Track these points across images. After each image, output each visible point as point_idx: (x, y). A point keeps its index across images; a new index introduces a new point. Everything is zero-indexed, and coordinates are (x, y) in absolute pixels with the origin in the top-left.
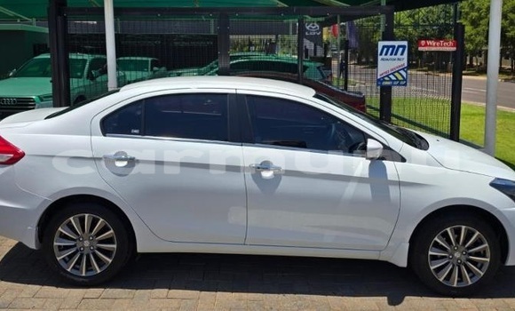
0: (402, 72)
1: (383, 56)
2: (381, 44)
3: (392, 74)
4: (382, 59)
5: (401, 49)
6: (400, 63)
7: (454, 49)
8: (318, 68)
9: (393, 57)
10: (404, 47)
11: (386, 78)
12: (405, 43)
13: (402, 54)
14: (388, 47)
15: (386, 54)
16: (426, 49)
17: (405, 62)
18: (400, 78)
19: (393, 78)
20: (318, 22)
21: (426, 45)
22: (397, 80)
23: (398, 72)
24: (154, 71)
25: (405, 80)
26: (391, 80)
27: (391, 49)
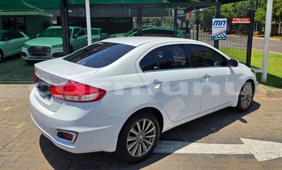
0: (224, 33)
1: (215, 26)
2: (214, 20)
3: (219, 34)
4: (215, 27)
5: (223, 23)
6: (223, 29)
7: (249, 22)
8: (184, 33)
9: (220, 26)
10: (225, 21)
11: (216, 36)
12: (226, 19)
13: (224, 25)
14: (217, 21)
15: (216, 25)
16: (236, 22)
17: (225, 29)
18: (223, 36)
19: (219, 36)
20: (184, 10)
21: (236, 20)
22: (221, 37)
23: (222, 33)
24: (102, 35)
25: (225, 37)
26: (218, 37)
27: (219, 23)
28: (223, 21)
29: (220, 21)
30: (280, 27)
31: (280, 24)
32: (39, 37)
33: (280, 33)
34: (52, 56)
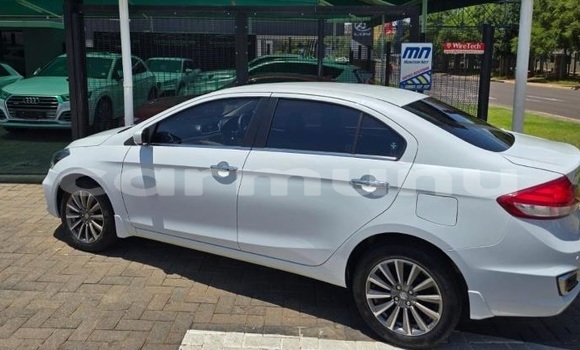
0: (426, 75)
1: (406, 59)
2: (404, 46)
3: (416, 77)
4: (406, 62)
5: (425, 52)
6: (424, 66)
7: (482, 52)
8: (355, 71)
9: (417, 59)
10: (428, 49)
11: (409, 82)
12: (430, 45)
13: (426, 57)
14: (412, 49)
15: (410, 57)
16: (452, 52)
17: (429, 65)
18: (424, 82)
19: (416, 81)
20: (367, 22)
21: (452, 48)
22: (421, 83)
23: (421, 75)
24: (187, 73)
25: (429, 83)
26: (414, 83)
27: (415, 52)
28: (424, 49)
29: (417, 49)
30: (573, 61)
31: (573, 56)
32: (39, 75)
33: (574, 75)
34: (60, 119)
